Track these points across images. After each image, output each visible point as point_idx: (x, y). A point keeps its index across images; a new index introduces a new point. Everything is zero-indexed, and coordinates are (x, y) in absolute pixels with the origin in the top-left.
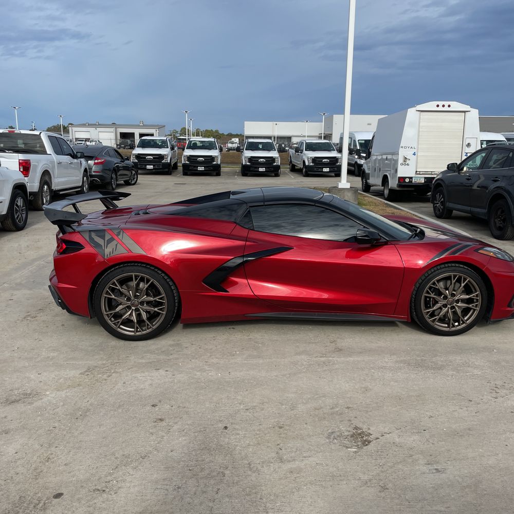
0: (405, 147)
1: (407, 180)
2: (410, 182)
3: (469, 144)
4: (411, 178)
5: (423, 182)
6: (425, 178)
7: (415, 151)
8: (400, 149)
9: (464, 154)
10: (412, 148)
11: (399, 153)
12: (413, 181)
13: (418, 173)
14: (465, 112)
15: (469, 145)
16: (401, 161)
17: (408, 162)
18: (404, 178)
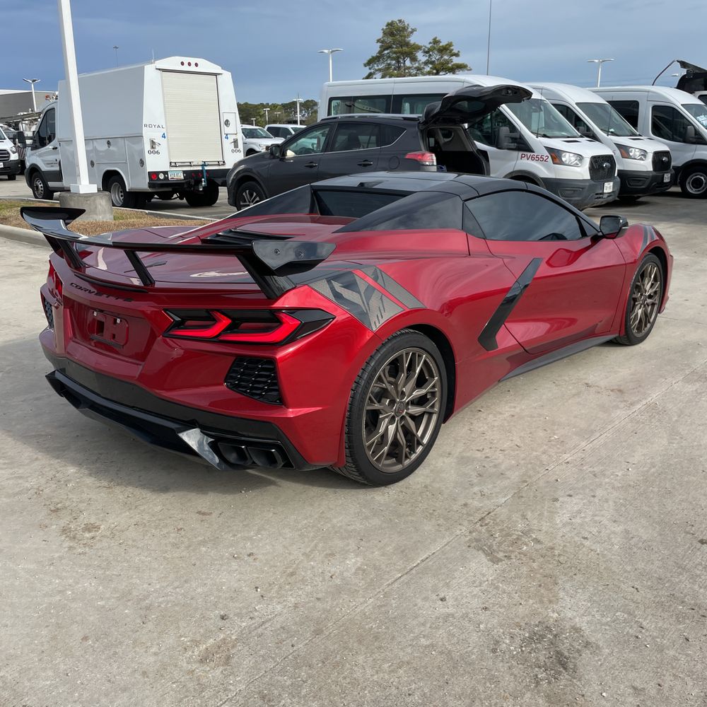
0: (150, 126)
1: (161, 176)
2: (166, 178)
3: (227, 121)
4: (165, 173)
5: (182, 177)
6: (184, 172)
7: (164, 131)
8: (144, 128)
9: (224, 136)
10: (159, 126)
11: (144, 135)
12: (170, 177)
13: (173, 164)
14: (216, 75)
15: (227, 123)
16: (147, 147)
17: (157, 148)
18: (157, 174)
